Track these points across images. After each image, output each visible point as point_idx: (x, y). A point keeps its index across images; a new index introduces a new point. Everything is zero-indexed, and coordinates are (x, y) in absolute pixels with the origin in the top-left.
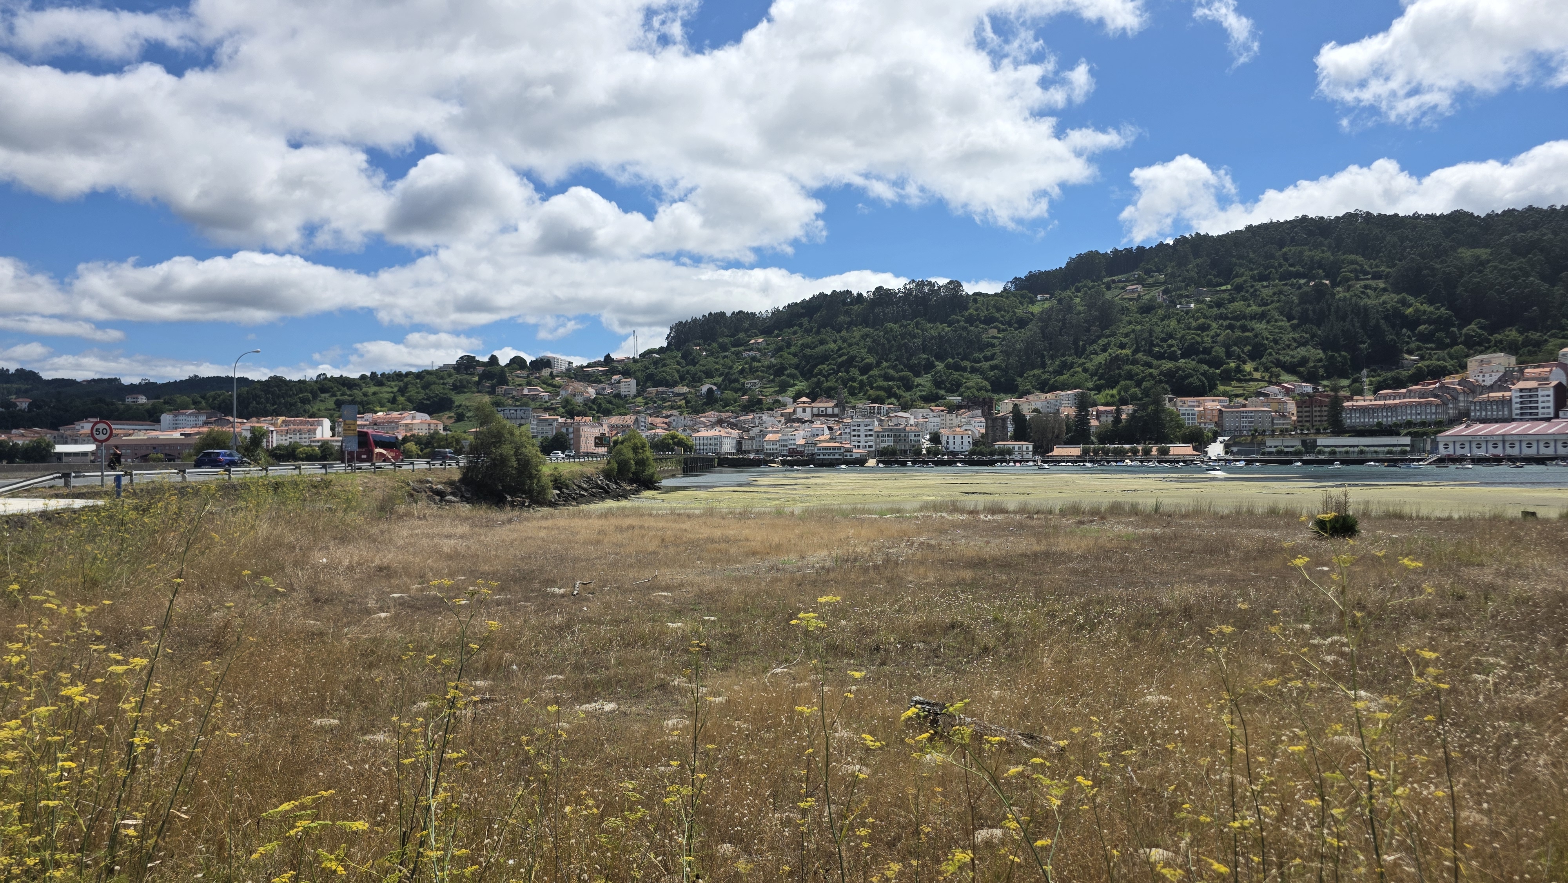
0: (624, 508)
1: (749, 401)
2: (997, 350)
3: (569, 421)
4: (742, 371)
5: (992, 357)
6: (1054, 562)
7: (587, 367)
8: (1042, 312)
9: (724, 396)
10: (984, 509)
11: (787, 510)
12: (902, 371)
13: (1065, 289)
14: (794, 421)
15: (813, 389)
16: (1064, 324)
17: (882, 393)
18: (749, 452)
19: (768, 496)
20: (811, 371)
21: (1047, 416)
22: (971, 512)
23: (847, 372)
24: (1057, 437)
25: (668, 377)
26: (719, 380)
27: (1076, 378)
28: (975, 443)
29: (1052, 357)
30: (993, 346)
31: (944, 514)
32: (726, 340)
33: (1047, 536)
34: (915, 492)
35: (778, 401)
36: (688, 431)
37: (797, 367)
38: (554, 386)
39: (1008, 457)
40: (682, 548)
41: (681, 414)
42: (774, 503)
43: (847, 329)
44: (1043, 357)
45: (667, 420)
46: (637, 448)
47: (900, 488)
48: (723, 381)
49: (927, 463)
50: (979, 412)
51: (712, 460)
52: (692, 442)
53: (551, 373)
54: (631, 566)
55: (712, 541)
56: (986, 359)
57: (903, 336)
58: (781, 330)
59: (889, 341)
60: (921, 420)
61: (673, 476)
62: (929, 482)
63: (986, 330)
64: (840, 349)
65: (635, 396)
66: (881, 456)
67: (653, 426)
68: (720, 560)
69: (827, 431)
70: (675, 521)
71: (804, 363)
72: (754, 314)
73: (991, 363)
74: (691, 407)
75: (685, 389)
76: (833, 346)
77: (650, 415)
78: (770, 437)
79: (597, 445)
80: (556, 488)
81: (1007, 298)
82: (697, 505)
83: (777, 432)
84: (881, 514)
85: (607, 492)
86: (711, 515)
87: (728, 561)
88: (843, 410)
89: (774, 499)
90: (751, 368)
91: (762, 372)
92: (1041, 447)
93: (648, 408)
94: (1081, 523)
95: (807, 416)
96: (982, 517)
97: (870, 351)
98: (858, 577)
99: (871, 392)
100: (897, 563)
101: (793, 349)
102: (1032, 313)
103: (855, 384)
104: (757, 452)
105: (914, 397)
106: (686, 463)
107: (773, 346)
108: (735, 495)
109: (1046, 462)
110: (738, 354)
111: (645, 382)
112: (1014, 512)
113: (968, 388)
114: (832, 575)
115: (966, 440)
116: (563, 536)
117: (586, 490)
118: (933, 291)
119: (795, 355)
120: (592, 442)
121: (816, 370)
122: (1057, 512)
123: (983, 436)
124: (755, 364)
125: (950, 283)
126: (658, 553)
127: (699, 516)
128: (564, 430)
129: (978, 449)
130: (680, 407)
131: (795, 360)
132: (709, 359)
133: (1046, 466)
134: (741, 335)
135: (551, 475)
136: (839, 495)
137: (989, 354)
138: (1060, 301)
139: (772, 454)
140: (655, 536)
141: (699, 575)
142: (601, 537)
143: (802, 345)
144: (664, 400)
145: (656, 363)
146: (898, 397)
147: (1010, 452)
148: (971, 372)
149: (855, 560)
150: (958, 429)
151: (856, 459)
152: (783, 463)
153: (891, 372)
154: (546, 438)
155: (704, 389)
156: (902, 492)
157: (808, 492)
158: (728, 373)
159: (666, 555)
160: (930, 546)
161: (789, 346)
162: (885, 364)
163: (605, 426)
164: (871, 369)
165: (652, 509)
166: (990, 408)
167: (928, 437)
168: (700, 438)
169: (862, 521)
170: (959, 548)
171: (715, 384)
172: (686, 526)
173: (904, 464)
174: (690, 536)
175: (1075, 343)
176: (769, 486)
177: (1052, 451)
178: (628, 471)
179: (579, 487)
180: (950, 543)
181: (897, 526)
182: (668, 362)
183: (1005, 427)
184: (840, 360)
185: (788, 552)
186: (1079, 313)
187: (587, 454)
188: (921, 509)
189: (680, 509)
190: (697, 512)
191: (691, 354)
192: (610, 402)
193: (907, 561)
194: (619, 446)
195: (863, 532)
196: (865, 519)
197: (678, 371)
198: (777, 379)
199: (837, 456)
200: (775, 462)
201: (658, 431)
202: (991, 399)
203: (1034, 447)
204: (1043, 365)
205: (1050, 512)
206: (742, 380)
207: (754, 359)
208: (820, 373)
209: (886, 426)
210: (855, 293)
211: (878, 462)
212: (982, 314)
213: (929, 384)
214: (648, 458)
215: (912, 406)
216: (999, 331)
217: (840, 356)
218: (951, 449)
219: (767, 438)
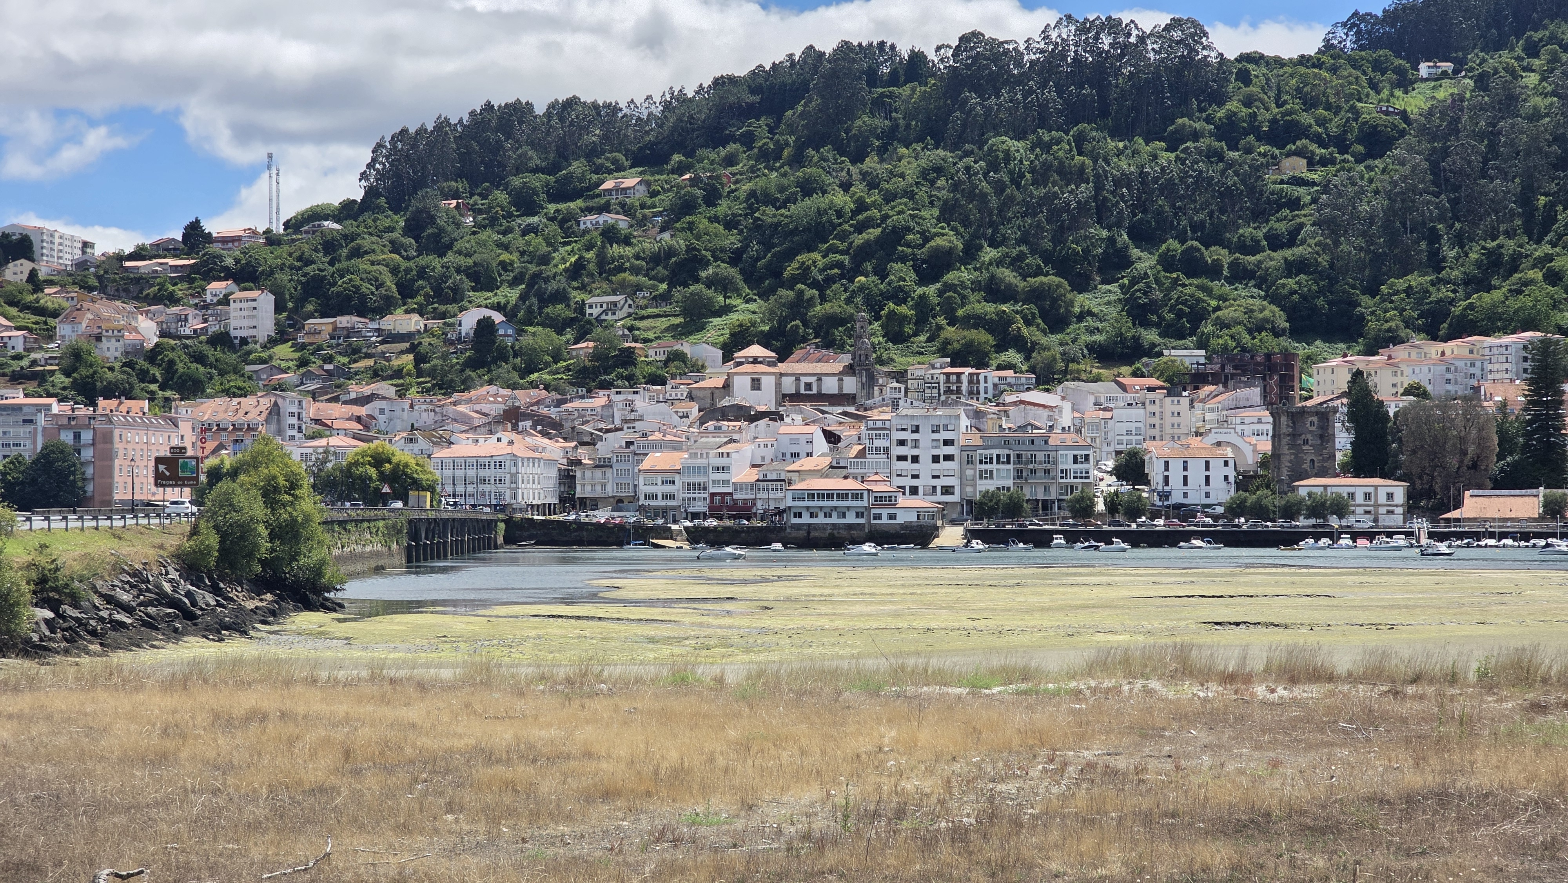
0: (237, 663)
1: (596, 356)
2: (1307, 217)
3: (83, 411)
4: (576, 271)
5: (1292, 239)
6: (1461, 819)
7: (132, 257)
8: (1431, 112)
9: (526, 340)
10: (1267, 670)
11: (706, 671)
12: (1038, 272)
13: (1498, 46)
14: (724, 414)
15: (783, 321)
16: (1492, 147)
17: (982, 337)
18: (592, 504)
19: (650, 631)
20: (775, 272)
21: (1444, 407)
22: (1228, 678)
23: (882, 274)
24: (1474, 466)
25: (366, 288)
26: (511, 295)
27: (1525, 300)
28: (1244, 482)
29: (1460, 240)
30: (1295, 204)
31: (1154, 684)
32: (537, 181)
33: (1441, 744)
34: (1074, 620)
35: (677, 357)
36: (422, 443)
37: (735, 258)
38: (41, 311)
39: (1334, 522)
40: (402, 777)
41: (401, 394)
42: (665, 651)
43: (882, 151)
44: (1434, 237)
45: (362, 411)
46: (276, 489)
47: (1030, 611)
48: (523, 297)
49: (1106, 538)
50: (1254, 393)
51: (489, 525)
52: (433, 472)
53: (33, 274)
54: (255, 826)
55: (490, 757)
56: (1275, 242)
57: (1041, 176)
58: (690, 154)
59: (999, 187)
60: (1091, 414)
61: (379, 570)
62: (1112, 594)
63: (1275, 161)
64: (861, 206)
65: (272, 342)
66: (977, 518)
67: (322, 427)
68: (511, 812)
69: (821, 445)
70: (384, 700)
71: (755, 246)
72: (613, 109)
73: (1288, 253)
74: (432, 373)
75: (413, 323)
76: (840, 199)
77: (314, 395)
78: (655, 460)
79: (160, 480)
80: (44, 602)
81: (1334, 70)
82: (447, 654)
83: (675, 447)
84: (975, 685)
85: (189, 616)
86: (487, 684)
87: (535, 817)
88: (871, 381)
89: (669, 641)
90: (602, 261)
91: (636, 271)
92: (1429, 493)
93: (309, 376)
94: (1540, 708)
95: (764, 401)
96: (1260, 691)
97: (948, 213)
98: (908, 862)
99: (950, 332)
100: (1017, 823)
101: (723, 208)
102: (1404, 115)
103: (903, 309)
104: (618, 503)
105: (1073, 349)
106: (414, 535)
107: (666, 200)
108: (555, 628)
109: (1442, 537)
110: (565, 222)
111: (301, 301)
112: (1352, 678)
113: (1223, 325)
114: (831, 857)
115: (1218, 472)
116: (62, 741)
117: (127, 609)
118: (1125, 46)
119: (730, 224)
120: (146, 473)
121: (791, 269)
122: (1472, 677)
123: (1264, 463)
124: (616, 250)
125: (1176, 23)
126: (335, 790)
127: (451, 687)
128: (67, 437)
129: (1251, 499)
130: (398, 373)
131: (732, 240)
132: (483, 236)
133: (1443, 547)
134: (577, 167)
135: (30, 566)
136: (853, 631)
137: (1282, 227)
138: (1482, 82)
139: (663, 512)
140: (326, 742)
141: (452, 852)
142: (170, 745)
143: (752, 194)
144: (355, 353)
145: (330, 246)
146: (1026, 349)
147: (1340, 508)
148: (1230, 281)
149: (900, 813)
150: (1195, 442)
151: (906, 526)
152: (695, 536)
153: (1008, 275)
154: (17, 461)
155: (469, 320)
156: (1035, 621)
157: (767, 621)
158: (536, 276)
159: (356, 796)
160: (1111, 773)
161: (712, 197)
162: (989, 254)
163: (185, 428)
164: (949, 267)
165: (317, 664)
166: (1286, 383)
167: (1110, 464)
168: (454, 463)
169: (919, 704)
170: (1195, 780)
171: (498, 307)
172: (413, 713)
173: (1042, 540)
174: (424, 741)
175: (1526, 199)
176: (651, 602)
177: (1458, 505)
178: (250, 555)
179: (109, 599)
180: (1169, 766)
181: (1020, 718)
182: (366, 242)
183: (1326, 437)
184: (859, 240)
185: (706, 790)
186: (1535, 116)
187: (133, 508)
188: (1090, 670)
189: (398, 665)
190: (446, 674)
191: (432, 219)
192: (199, 358)
193: (1047, 817)
194: (224, 485)
195: (924, 736)
196: (929, 699)
197: (395, 270)
198: (678, 293)
199: (851, 519)
200: (667, 533)
201: (335, 441)
202: (1288, 357)
203: (1411, 495)
204: (1436, 263)
205: (1453, 678)
206: (577, 296)
207: (610, 235)
208: (804, 275)
209: (991, 430)
210: (904, 50)
211: (972, 534)
212: (1264, 116)
213: (1113, 312)
214: (307, 519)
215: (1065, 375)
216: (1311, 165)
217: (860, 228)
218: (1176, 498)
219: (646, 464)
